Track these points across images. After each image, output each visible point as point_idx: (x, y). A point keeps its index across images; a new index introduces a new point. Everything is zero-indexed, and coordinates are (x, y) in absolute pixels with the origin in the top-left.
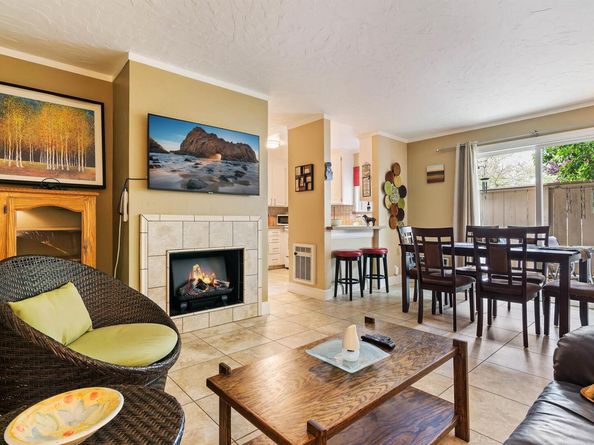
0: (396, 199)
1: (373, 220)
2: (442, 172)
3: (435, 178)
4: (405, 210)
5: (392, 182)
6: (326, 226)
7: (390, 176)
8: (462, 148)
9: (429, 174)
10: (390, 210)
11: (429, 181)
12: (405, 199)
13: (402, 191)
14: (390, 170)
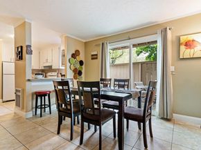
0: (78, 66)
1: (64, 75)
2: (97, 55)
3: (94, 57)
4: (83, 71)
5: (75, 58)
6: (27, 78)
8: (103, 44)
9: (92, 55)
10: (73, 71)
11: (92, 59)
12: (83, 66)
13: (81, 63)
14: (74, 53)
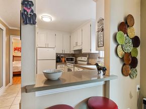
0: (130, 48)
1: (104, 69)
4: (138, 57)
5: (125, 32)
7: (124, 26)
10: (122, 59)
12: (139, 49)
13: (136, 42)
14: (123, 20)
